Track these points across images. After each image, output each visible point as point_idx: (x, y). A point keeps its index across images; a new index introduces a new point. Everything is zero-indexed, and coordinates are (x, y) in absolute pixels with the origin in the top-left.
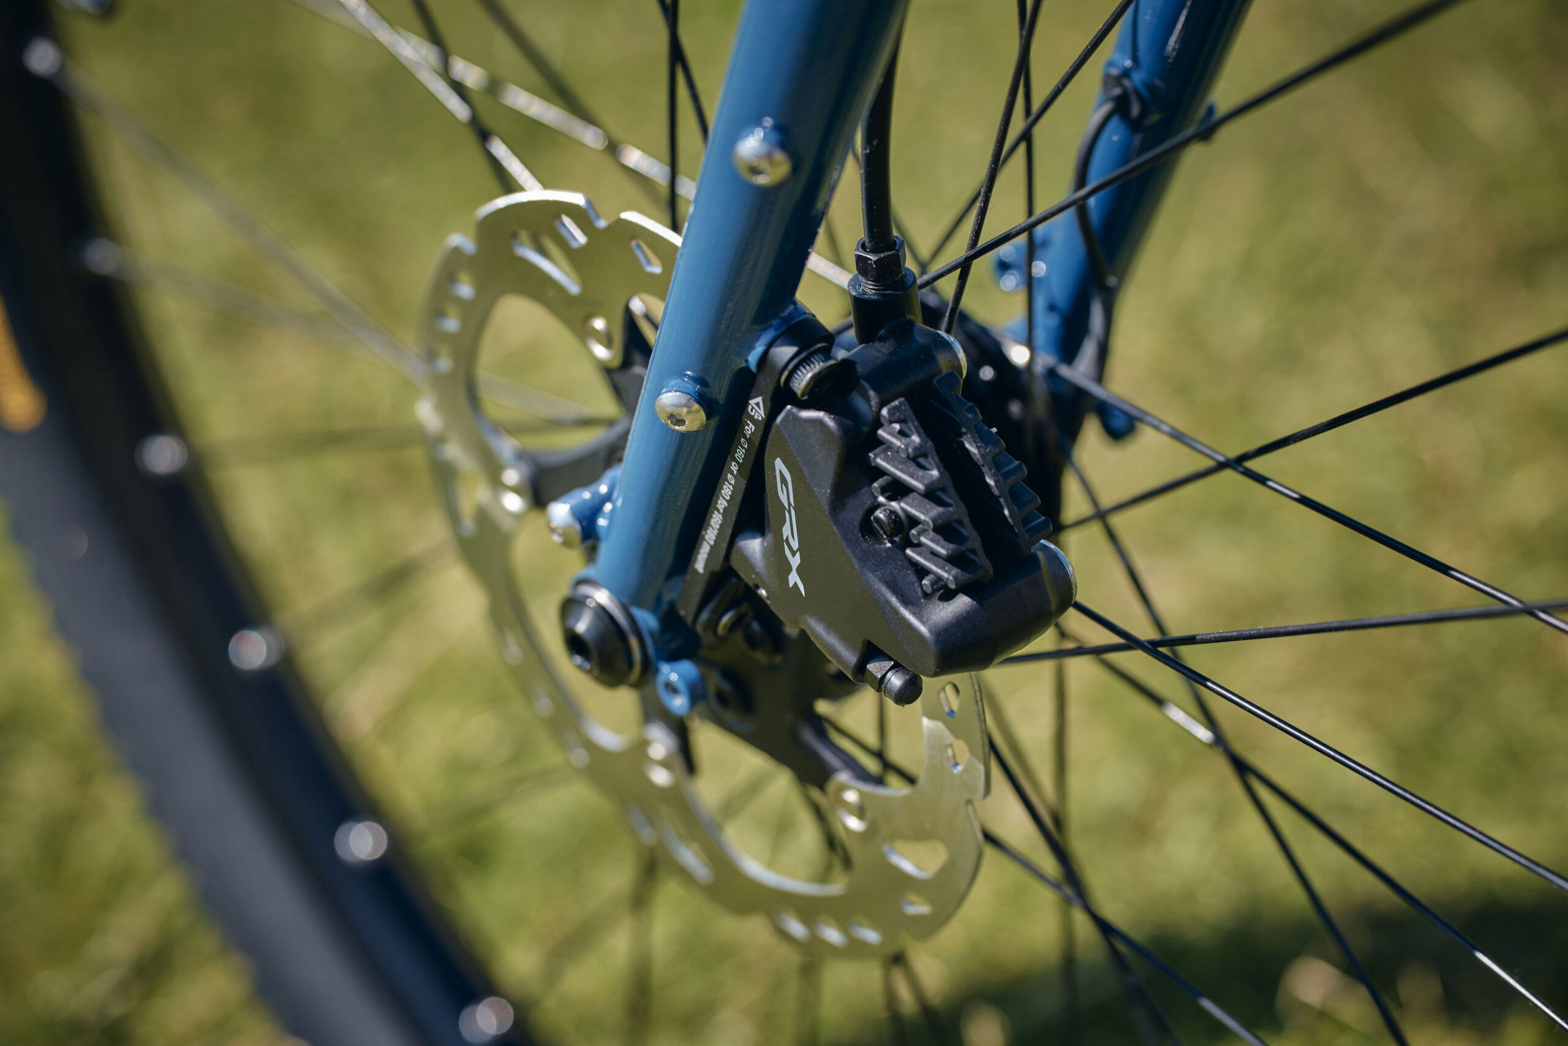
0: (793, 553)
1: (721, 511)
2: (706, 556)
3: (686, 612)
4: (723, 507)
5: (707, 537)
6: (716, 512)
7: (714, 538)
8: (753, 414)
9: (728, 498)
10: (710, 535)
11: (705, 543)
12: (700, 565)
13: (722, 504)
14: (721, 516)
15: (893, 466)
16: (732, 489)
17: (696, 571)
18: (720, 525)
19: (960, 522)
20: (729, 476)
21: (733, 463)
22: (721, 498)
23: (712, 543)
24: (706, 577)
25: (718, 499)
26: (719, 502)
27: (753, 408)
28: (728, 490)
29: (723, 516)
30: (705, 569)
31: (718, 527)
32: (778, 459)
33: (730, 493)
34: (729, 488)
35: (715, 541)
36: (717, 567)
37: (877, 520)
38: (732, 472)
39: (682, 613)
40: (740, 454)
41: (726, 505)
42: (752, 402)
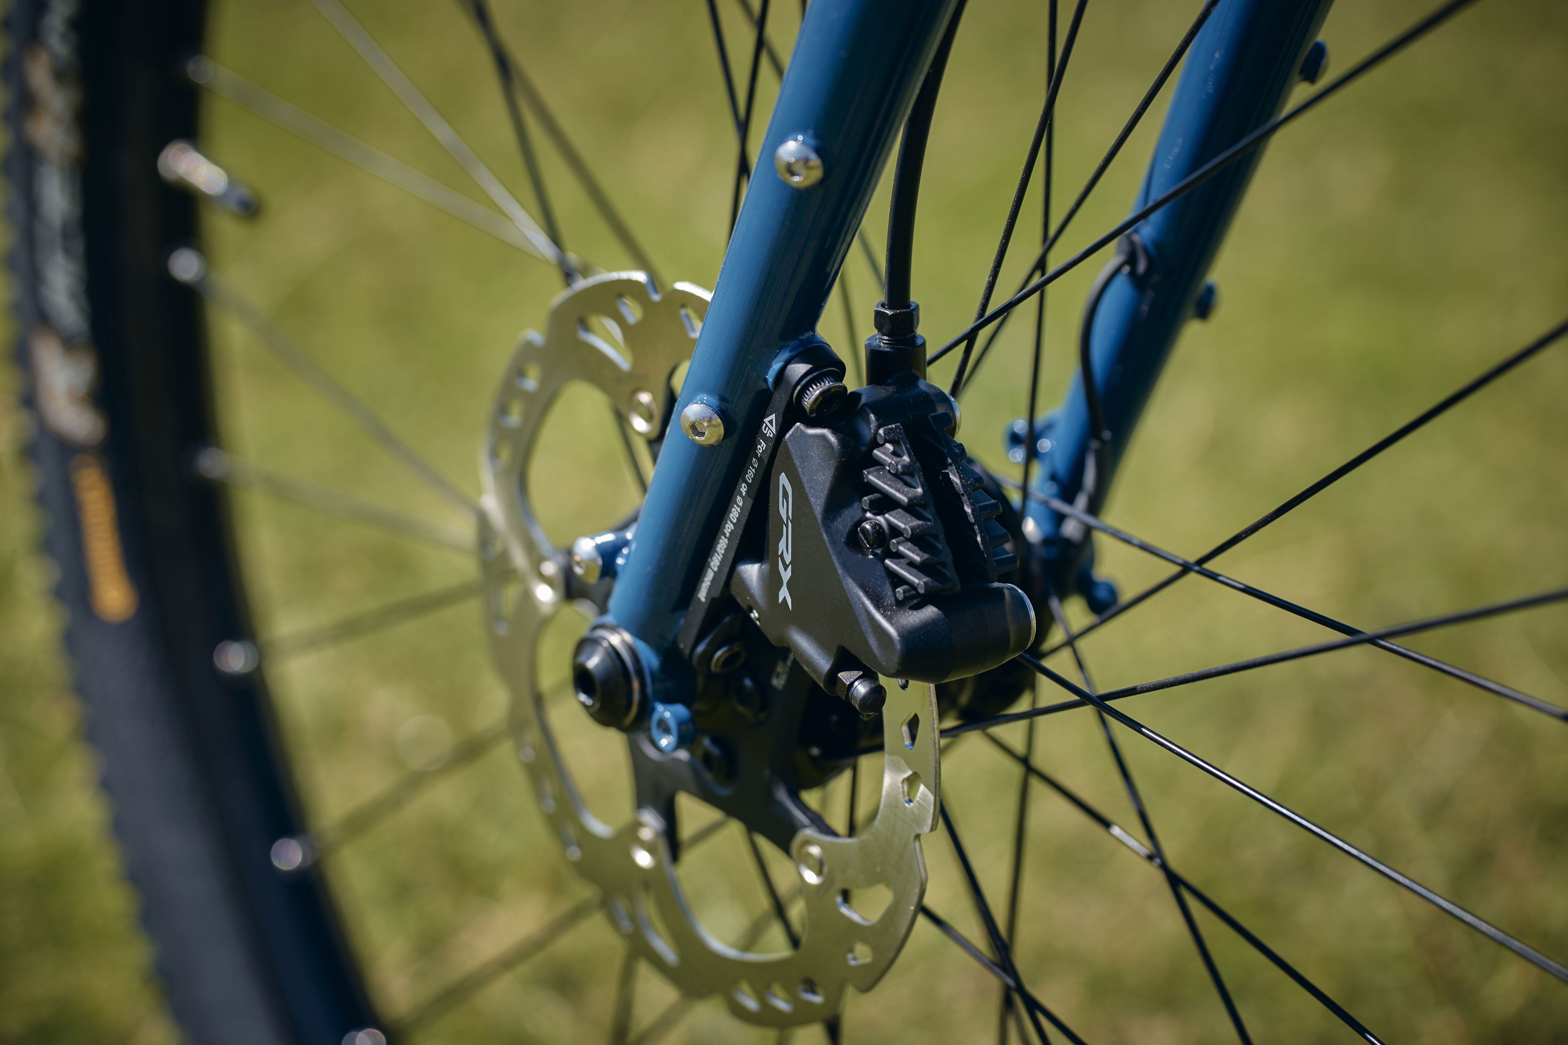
0: (786, 567)
1: (728, 535)
2: (709, 583)
3: (684, 646)
4: (730, 531)
5: (712, 564)
6: (723, 537)
7: (718, 564)
8: (765, 432)
9: (735, 521)
10: (715, 562)
11: (710, 570)
12: (702, 595)
13: (729, 528)
14: (726, 541)
15: (883, 482)
16: (739, 511)
17: (699, 599)
18: (725, 550)
19: (936, 537)
20: (739, 498)
21: (743, 485)
22: (729, 522)
23: (716, 569)
24: (706, 606)
25: (727, 523)
26: (727, 526)
27: (767, 426)
28: (736, 512)
29: (728, 541)
30: (706, 598)
31: (723, 552)
32: (783, 473)
33: (737, 516)
34: (737, 511)
35: (719, 567)
36: (716, 594)
37: (864, 530)
38: (741, 494)
39: (682, 646)
40: (750, 475)
41: (733, 528)
42: (766, 420)
